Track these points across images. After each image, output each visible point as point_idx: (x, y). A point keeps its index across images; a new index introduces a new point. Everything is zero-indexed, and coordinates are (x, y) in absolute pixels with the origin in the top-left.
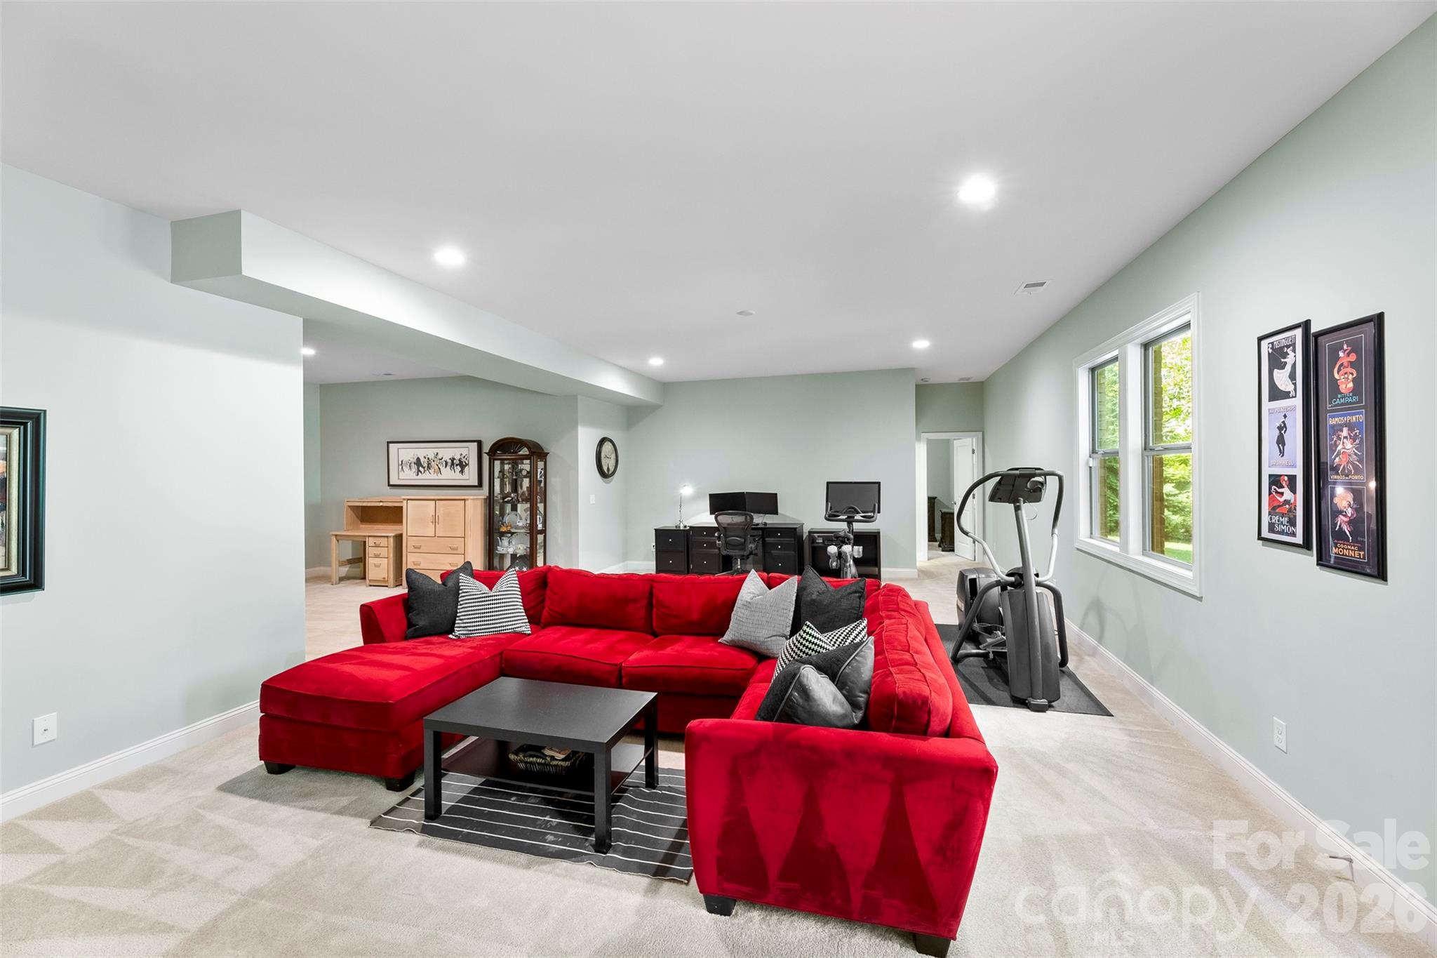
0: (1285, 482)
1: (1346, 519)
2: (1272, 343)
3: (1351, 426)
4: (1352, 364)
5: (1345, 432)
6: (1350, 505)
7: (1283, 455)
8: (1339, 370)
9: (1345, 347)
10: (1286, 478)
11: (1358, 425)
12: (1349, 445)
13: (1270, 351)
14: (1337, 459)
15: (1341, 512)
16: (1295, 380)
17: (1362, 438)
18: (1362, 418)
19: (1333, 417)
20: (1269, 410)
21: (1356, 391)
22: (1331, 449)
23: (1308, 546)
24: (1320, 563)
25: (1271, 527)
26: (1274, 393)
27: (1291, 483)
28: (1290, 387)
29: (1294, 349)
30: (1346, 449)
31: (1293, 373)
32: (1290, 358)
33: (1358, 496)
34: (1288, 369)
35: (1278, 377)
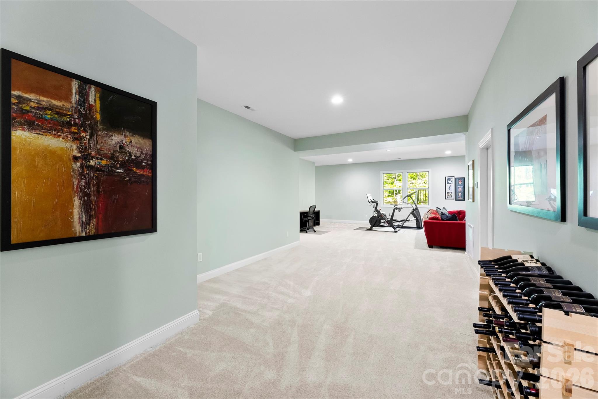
3: (461, 187)
9: (460, 180)
12: (461, 189)
13: (448, 179)
19: (458, 186)
20: (447, 185)
21: (462, 184)
22: (458, 189)
23: (454, 199)
24: (456, 200)
25: (448, 197)
26: (448, 183)
27: (452, 193)
28: (451, 183)
29: (452, 179)
30: (460, 189)
31: (452, 181)
32: (451, 180)
33: (461, 193)
34: (451, 181)
35: (449, 181)
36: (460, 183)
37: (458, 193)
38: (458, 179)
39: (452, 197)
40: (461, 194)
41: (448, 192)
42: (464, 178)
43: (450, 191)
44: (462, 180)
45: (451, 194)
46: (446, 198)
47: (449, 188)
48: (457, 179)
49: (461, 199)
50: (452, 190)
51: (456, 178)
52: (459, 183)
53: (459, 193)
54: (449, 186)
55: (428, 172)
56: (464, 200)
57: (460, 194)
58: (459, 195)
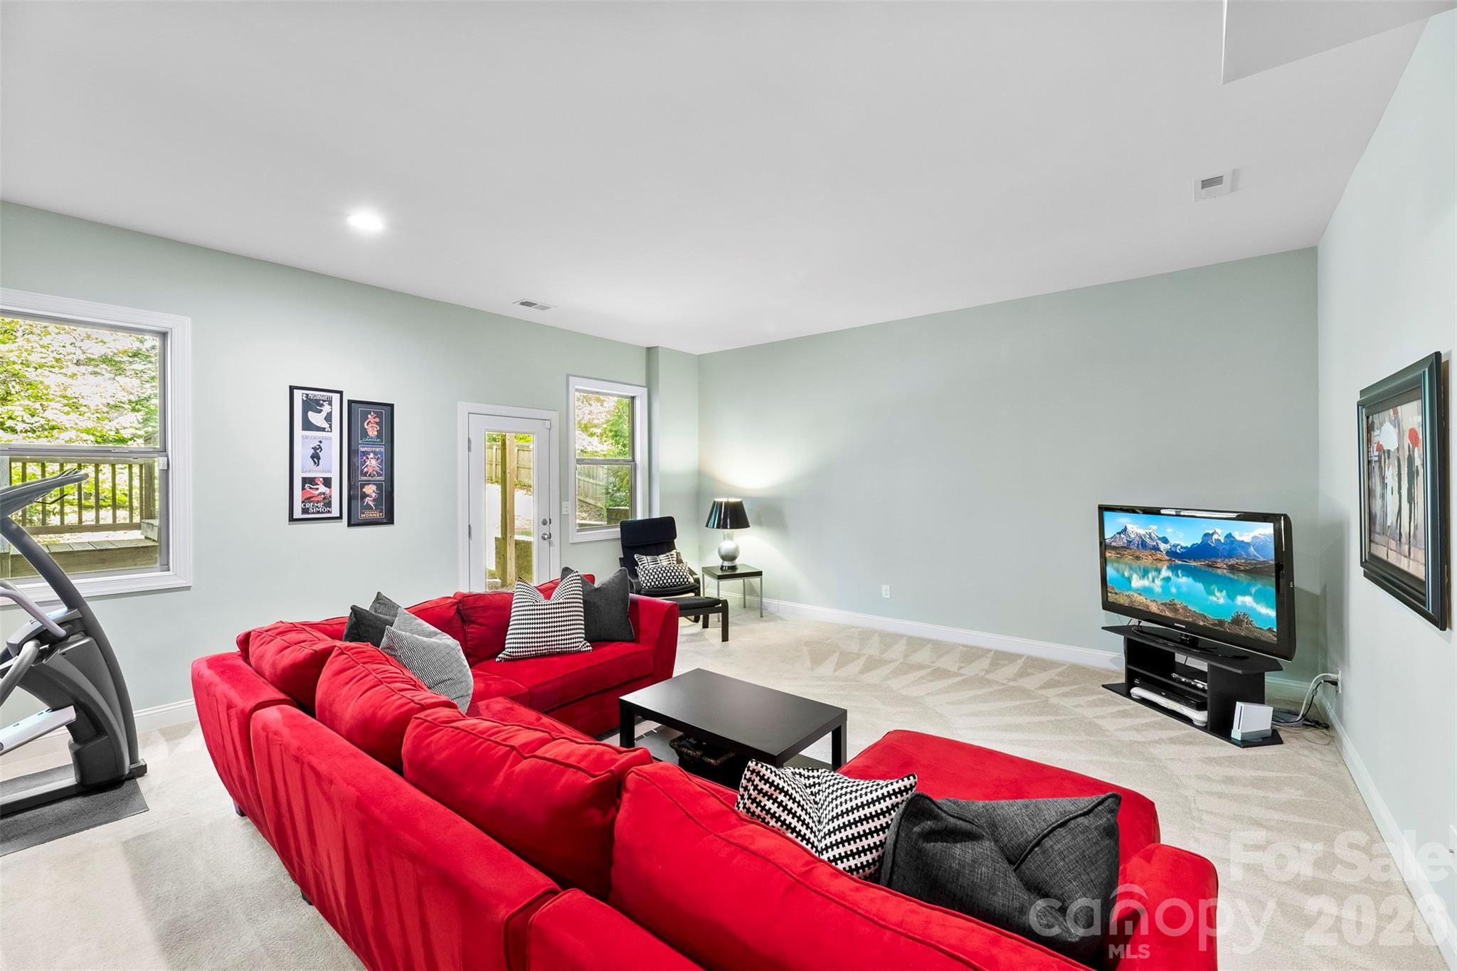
0: (320, 482)
1: (371, 499)
2: (307, 395)
3: (375, 453)
4: (377, 423)
5: (372, 455)
6: (374, 491)
7: (318, 465)
8: (368, 424)
9: (372, 414)
10: (321, 479)
11: (381, 453)
12: (374, 462)
13: (305, 399)
14: (366, 469)
15: (368, 496)
16: (331, 422)
17: (382, 460)
18: (383, 450)
19: (363, 447)
20: (303, 436)
21: (379, 435)
22: (361, 464)
23: (341, 517)
24: (350, 525)
25: (305, 511)
26: (308, 425)
27: (327, 482)
28: (326, 425)
29: (330, 404)
30: (372, 464)
31: (328, 418)
32: (326, 408)
33: (379, 486)
34: (324, 414)
35: (312, 416)
36: (370, 433)
37: (363, 486)
38: (361, 409)
39: (329, 504)
40: (374, 488)
41: (305, 480)
42: (392, 406)
43: (317, 473)
44: (379, 415)
45: (322, 489)
46: (298, 514)
47: (316, 457)
48: (357, 409)
49: (376, 515)
50: (332, 464)
51: (350, 402)
52: (365, 433)
53: (368, 483)
54: (316, 444)
55: (164, 335)
56: (390, 520)
57: (370, 490)
58: (364, 496)
